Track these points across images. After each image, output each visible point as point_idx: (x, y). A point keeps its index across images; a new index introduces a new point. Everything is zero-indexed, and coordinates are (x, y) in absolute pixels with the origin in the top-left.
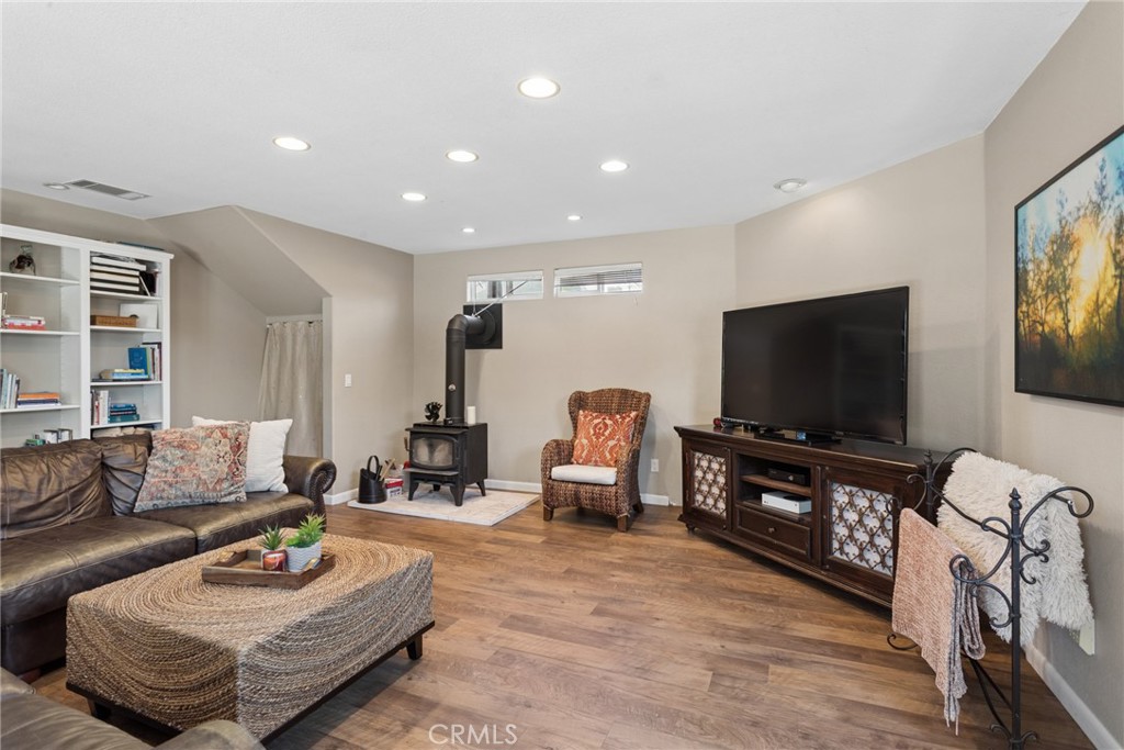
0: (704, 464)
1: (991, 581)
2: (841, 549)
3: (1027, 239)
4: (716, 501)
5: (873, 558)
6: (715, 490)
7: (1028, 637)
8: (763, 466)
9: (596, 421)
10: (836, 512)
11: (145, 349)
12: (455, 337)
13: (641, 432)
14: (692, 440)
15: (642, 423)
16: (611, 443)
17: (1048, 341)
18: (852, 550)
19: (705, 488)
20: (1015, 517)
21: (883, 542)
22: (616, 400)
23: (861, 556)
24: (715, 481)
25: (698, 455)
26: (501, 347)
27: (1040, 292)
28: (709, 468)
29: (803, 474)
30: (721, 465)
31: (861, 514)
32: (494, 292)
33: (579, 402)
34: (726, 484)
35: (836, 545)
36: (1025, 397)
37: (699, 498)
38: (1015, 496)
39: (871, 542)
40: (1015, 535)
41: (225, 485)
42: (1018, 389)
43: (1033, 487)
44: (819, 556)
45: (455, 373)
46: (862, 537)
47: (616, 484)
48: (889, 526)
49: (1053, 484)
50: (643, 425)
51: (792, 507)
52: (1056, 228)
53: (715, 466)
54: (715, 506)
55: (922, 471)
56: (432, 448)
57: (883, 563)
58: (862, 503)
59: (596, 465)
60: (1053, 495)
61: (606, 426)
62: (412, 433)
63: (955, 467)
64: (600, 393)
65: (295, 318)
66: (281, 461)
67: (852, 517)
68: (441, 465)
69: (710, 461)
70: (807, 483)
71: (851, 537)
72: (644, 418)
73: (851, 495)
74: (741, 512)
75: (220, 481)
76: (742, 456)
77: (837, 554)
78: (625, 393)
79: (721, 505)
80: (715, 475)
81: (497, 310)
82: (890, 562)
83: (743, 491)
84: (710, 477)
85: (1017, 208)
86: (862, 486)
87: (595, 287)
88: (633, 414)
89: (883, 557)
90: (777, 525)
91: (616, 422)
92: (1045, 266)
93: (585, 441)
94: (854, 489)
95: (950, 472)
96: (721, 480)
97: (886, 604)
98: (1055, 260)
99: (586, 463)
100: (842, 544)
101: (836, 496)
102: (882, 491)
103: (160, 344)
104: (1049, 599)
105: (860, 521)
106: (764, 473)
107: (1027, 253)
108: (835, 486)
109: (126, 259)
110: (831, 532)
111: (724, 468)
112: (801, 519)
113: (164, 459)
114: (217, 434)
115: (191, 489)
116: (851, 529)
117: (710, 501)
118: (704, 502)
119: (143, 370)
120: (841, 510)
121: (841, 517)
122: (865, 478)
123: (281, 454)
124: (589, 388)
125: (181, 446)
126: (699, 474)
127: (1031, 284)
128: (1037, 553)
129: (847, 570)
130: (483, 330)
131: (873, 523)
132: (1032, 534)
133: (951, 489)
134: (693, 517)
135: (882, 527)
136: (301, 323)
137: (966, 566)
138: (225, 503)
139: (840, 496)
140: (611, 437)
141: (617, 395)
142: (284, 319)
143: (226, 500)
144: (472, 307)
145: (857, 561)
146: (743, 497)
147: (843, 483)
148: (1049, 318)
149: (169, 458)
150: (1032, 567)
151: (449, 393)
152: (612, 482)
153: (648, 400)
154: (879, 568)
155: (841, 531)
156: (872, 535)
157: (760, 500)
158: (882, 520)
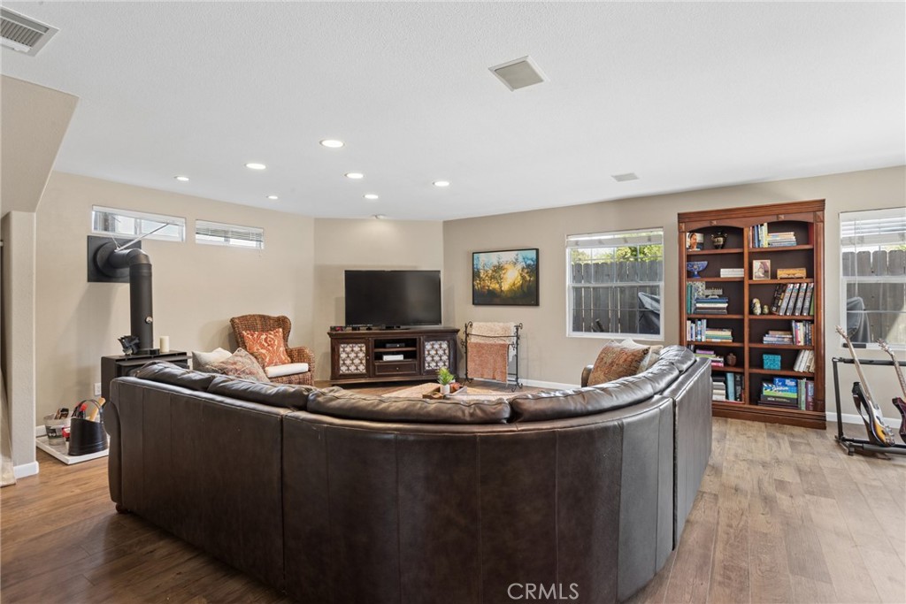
2: (429, 366)
6: (357, 361)
8: (384, 343)
10: (427, 353)
17: (491, 291)
18: (433, 365)
19: (348, 362)
21: (445, 358)
22: (259, 322)
23: (436, 366)
24: (356, 357)
25: (341, 345)
27: (486, 278)
28: (351, 350)
29: (408, 342)
30: (360, 347)
31: (437, 350)
34: (364, 356)
35: (427, 365)
37: (344, 368)
39: (440, 360)
42: (474, 304)
46: (437, 359)
47: (309, 371)
48: (447, 352)
52: (495, 264)
53: (356, 349)
54: (357, 369)
58: (437, 346)
67: (433, 352)
69: (352, 347)
71: (432, 360)
73: (432, 345)
74: (374, 366)
76: (376, 340)
77: (427, 368)
79: (361, 367)
80: (356, 353)
83: (374, 357)
86: (436, 340)
89: (445, 363)
90: (392, 366)
92: (489, 272)
94: (434, 342)
96: (361, 355)
98: (496, 272)
100: (429, 364)
101: (426, 347)
102: (444, 340)
105: (436, 353)
108: (426, 343)
110: (425, 361)
116: (433, 357)
117: (353, 368)
118: (348, 369)
120: (429, 351)
121: (429, 354)
122: (437, 337)
126: (344, 355)
127: (482, 276)
129: (432, 372)
131: (441, 352)
135: (445, 353)
139: (428, 346)
145: (435, 368)
146: (374, 360)
147: (428, 341)
148: (493, 285)
153: (288, 321)
155: (429, 359)
156: (441, 357)
157: (382, 359)
158: (444, 350)
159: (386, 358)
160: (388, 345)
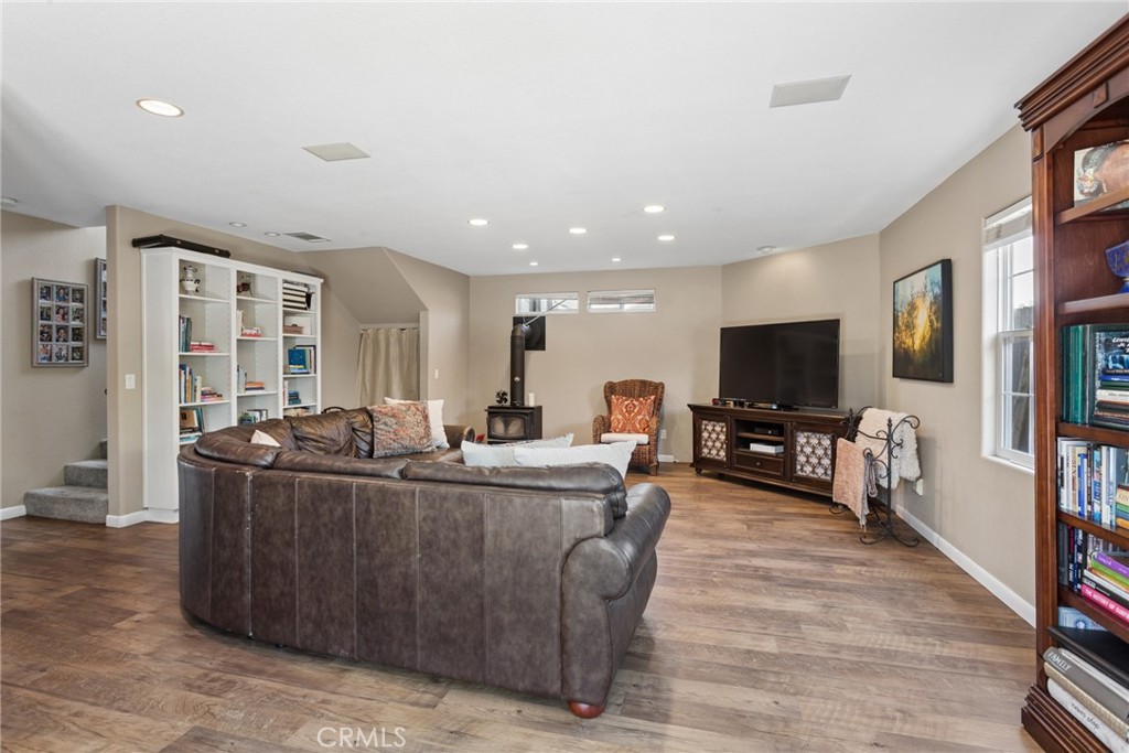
0: (710, 428)
1: (880, 458)
2: (802, 469)
3: (899, 299)
4: (718, 451)
5: (820, 471)
6: (718, 444)
7: (894, 485)
8: (750, 425)
9: (626, 403)
10: (799, 448)
11: (304, 351)
12: (518, 342)
13: (658, 410)
14: (700, 413)
15: (658, 404)
16: (640, 417)
17: (906, 351)
18: (808, 469)
19: (710, 444)
20: (890, 430)
21: (826, 462)
22: (637, 388)
23: (813, 472)
24: (717, 439)
25: (704, 422)
26: (544, 349)
27: (903, 328)
28: (713, 430)
29: (779, 429)
30: (722, 427)
31: (814, 448)
32: (535, 307)
33: (611, 389)
34: (726, 439)
35: (799, 467)
36: (898, 379)
37: (706, 451)
38: (890, 421)
39: (819, 463)
40: (889, 438)
41: (425, 441)
42: (894, 376)
43: (896, 418)
44: (789, 475)
45: (517, 368)
46: (814, 460)
47: (649, 443)
48: (829, 452)
49: (903, 415)
50: (660, 404)
51: (771, 450)
52: (910, 299)
53: (718, 429)
54: (717, 454)
55: (848, 419)
56: (507, 425)
57: (826, 473)
58: (814, 441)
59: (629, 432)
60: (904, 420)
61: (635, 406)
62: (489, 413)
63: (864, 416)
64: (625, 383)
65: (387, 326)
66: (443, 429)
67: (808, 450)
68: (514, 435)
69: (714, 426)
70: (781, 434)
71: (808, 461)
72: (661, 400)
73: (808, 437)
74: (738, 455)
75: (421, 438)
76: (737, 420)
77: (800, 473)
78: (644, 383)
79: (723, 453)
80: (718, 434)
81: (542, 320)
82: (829, 472)
83: (737, 442)
84: (714, 436)
85: (895, 283)
86: (814, 432)
87: (618, 306)
88: (653, 397)
89: (826, 470)
90: (762, 461)
91: (641, 403)
92: (906, 315)
93: (620, 417)
94: (810, 434)
95: (861, 418)
96: (723, 437)
97: (829, 495)
98: (910, 314)
99: (622, 431)
100: (802, 466)
101: (799, 439)
102: (825, 433)
103: (315, 347)
104: (904, 467)
105: (813, 452)
106: (752, 431)
107: (898, 307)
108: (799, 434)
109: (298, 284)
110: (796, 460)
111: (725, 429)
112: (777, 455)
113: (386, 424)
114: (413, 408)
115: (406, 443)
116: (808, 457)
117: (714, 452)
118: (709, 453)
119: (301, 367)
120: (802, 447)
121: (802, 450)
122: (815, 426)
123: (442, 424)
124: (616, 380)
125: (394, 416)
126: (705, 435)
127: (900, 323)
128: (898, 445)
129: (806, 480)
130: (531, 336)
131: (820, 452)
132: (896, 438)
133: (862, 427)
134: (700, 463)
135: (826, 454)
136: (393, 330)
137: (870, 454)
138: (428, 453)
139: (801, 439)
140: (639, 413)
141: (638, 384)
142: (377, 326)
143: (427, 450)
144: (521, 318)
145: (811, 475)
146: (737, 447)
147: (803, 431)
148: (907, 341)
149: (389, 423)
150: (896, 451)
151: (513, 383)
152: (646, 442)
153: (663, 388)
154: (823, 477)
155: (802, 459)
156: (820, 459)
157: (749, 447)
158: (826, 449)
159: (755, 447)
160: (757, 429)
